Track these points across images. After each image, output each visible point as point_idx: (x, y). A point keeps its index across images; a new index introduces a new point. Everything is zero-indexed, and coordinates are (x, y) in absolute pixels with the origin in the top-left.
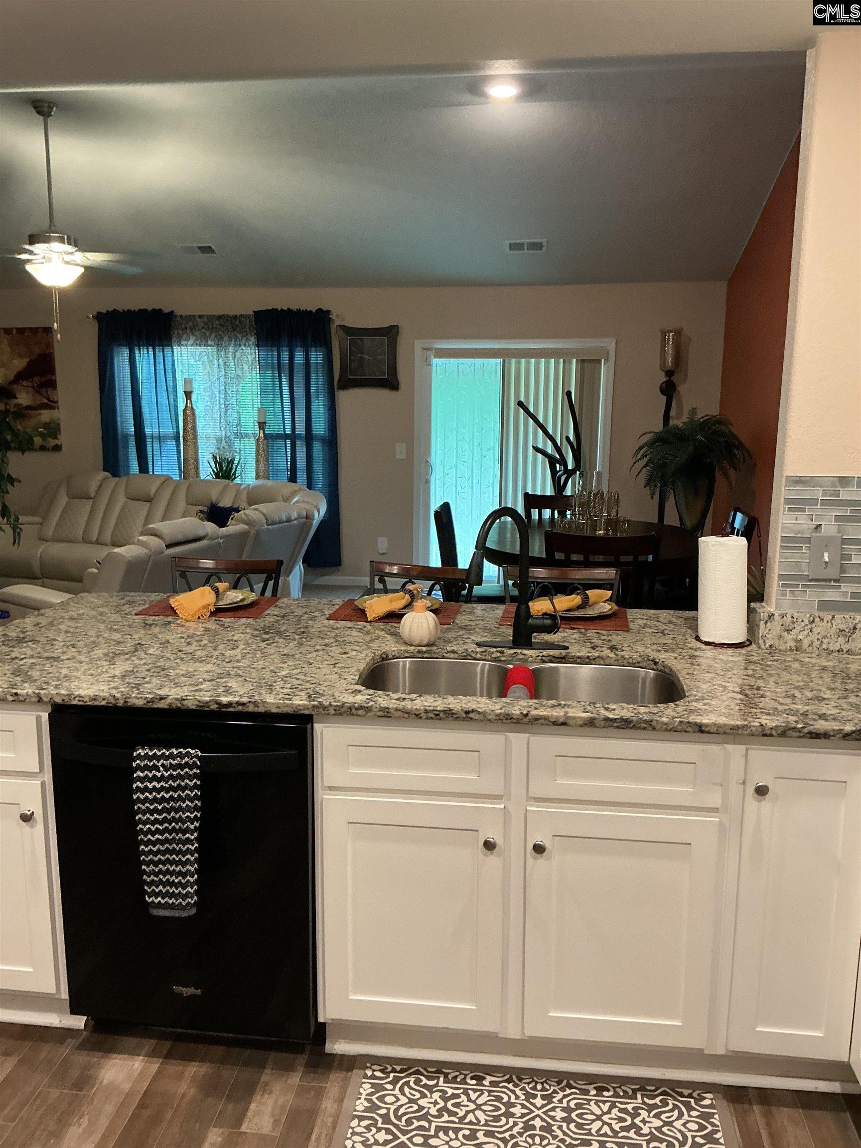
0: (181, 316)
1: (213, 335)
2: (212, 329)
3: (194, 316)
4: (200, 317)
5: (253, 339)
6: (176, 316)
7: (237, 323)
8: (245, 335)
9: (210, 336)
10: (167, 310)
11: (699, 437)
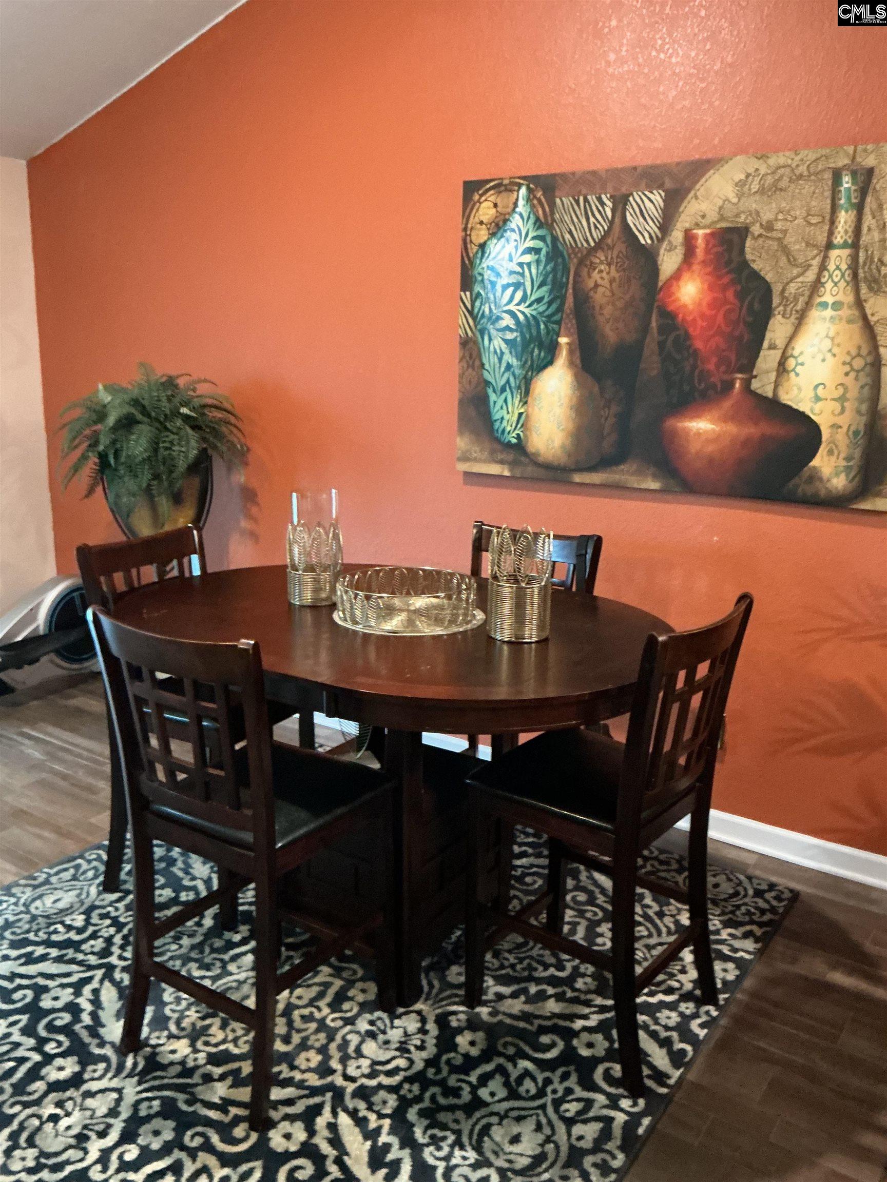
11: (184, 410)
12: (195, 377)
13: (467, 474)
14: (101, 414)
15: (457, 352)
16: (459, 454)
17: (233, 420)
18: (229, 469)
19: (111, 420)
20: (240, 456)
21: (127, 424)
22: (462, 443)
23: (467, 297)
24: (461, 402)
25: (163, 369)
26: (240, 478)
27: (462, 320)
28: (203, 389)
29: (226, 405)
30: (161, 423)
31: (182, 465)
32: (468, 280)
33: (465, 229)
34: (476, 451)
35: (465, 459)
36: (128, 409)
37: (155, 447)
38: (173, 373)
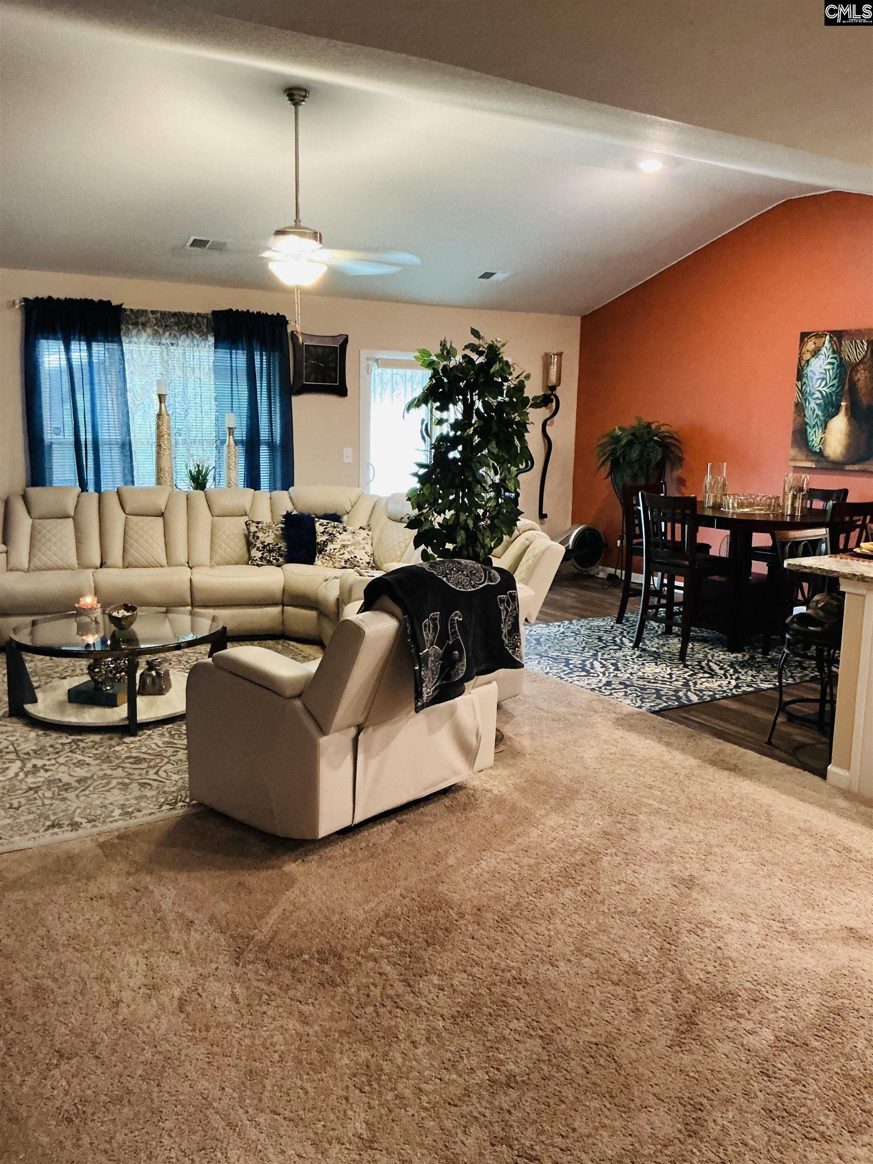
0: (132, 310)
1: (167, 333)
2: (167, 327)
3: (146, 311)
4: (153, 312)
5: (211, 340)
6: (125, 310)
7: (194, 322)
8: (204, 335)
9: (164, 334)
10: (115, 303)
11: (655, 438)
12: (661, 422)
13: (795, 467)
14: (617, 439)
15: (793, 408)
16: (791, 458)
17: (678, 443)
18: (672, 469)
19: (624, 442)
20: (679, 461)
21: (630, 444)
22: (793, 452)
23: (799, 384)
24: (793, 432)
25: (647, 419)
26: (678, 473)
27: (796, 395)
28: (663, 429)
29: (675, 436)
30: (645, 445)
31: (653, 463)
32: (800, 376)
33: (800, 354)
34: (799, 456)
35: (793, 460)
36: (630, 437)
37: (641, 454)
38: (650, 421)
